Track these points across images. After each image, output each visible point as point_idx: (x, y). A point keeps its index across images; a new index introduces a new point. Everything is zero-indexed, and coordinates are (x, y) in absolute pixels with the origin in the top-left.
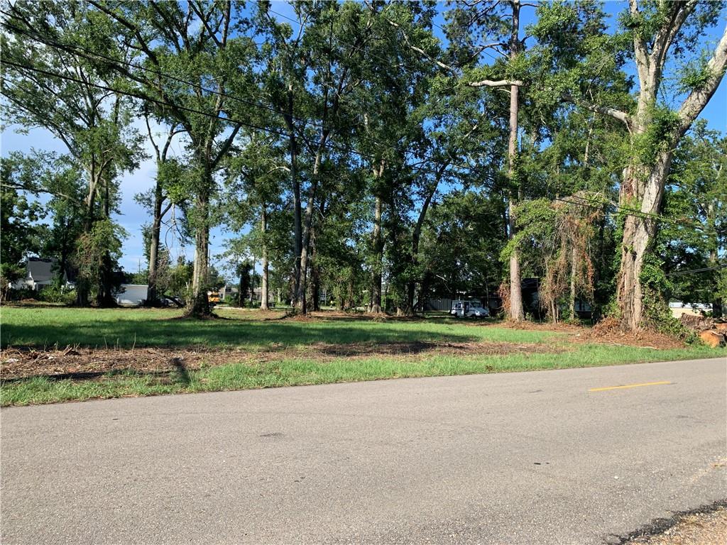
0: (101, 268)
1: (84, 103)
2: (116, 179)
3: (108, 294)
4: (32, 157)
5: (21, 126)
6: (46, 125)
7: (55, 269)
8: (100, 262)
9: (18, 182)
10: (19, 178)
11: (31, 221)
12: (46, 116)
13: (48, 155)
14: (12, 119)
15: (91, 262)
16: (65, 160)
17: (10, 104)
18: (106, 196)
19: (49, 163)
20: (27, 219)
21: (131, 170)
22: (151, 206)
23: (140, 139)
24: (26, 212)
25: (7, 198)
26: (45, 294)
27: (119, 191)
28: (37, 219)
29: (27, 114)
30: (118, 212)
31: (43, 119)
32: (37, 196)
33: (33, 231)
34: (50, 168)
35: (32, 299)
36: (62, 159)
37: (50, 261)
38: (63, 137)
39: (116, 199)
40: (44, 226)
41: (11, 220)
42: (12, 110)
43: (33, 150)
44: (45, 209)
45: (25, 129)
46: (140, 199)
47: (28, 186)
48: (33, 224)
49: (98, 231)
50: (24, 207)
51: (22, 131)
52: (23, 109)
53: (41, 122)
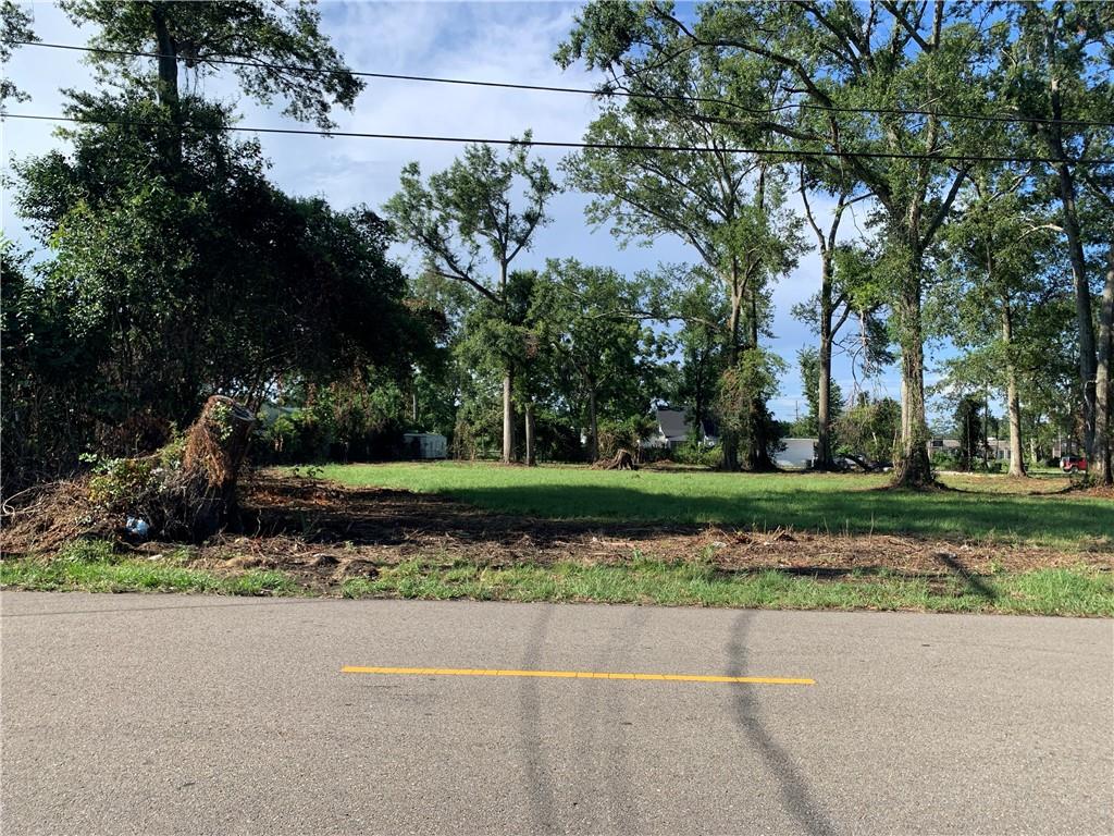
0: (753, 416)
1: (719, 188)
2: (766, 288)
3: (763, 453)
4: (659, 275)
5: (644, 237)
6: (674, 230)
7: (690, 420)
8: (752, 409)
9: (645, 310)
10: (646, 305)
11: (659, 358)
12: (673, 217)
13: (678, 269)
14: (634, 230)
15: (739, 408)
16: (698, 271)
17: (632, 211)
18: (752, 314)
19: (680, 279)
20: (654, 356)
21: (785, 272)
22: (816, 321)
23: (798, 224)
24: (654, 347)
25: (631, 333)
26: (680, 453)
27: (771, 305)
28: (665, 356)
29: (651, 219)
30: (770, 335)
31: (671, 223)
32: (667, 325)
33: (661, 372)
34: (681, 285)
35: (668, 461)
36: (694, 271)
37: (682, 409)
38: (694, 241)
39: (766, 317)
40: (674, 364)
41: (637, 359)
42: (634, 218)
43: (660, 266)
44: (674, 341)
45: (649, 239)
46: (800, 312)
47: (657, 314)
48: (660, 363)
49: (747, 364)
50: (650, 341)
51: (645, 243)
52: (647, 213)
53: (668, 227)
